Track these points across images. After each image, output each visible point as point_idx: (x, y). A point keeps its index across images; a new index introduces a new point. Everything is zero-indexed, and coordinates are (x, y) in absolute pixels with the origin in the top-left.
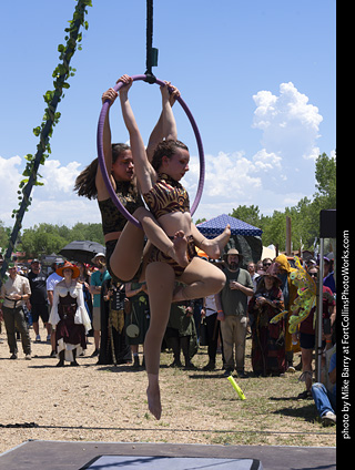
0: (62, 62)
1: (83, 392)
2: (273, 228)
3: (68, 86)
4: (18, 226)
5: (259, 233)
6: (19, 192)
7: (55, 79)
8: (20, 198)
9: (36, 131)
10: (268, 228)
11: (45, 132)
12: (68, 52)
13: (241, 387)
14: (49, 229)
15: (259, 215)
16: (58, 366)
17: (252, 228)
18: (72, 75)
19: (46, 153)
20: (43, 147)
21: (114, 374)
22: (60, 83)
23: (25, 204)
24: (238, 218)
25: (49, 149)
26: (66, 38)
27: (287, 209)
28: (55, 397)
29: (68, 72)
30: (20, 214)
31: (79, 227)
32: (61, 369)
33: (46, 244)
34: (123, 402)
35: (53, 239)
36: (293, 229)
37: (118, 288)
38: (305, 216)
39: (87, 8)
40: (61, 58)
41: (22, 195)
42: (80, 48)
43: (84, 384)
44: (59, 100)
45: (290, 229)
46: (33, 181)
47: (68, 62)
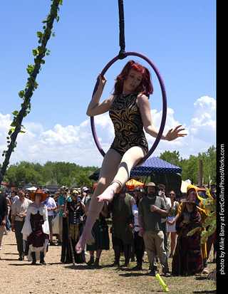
0: (40, 45)
1: (50, 283)
2: (189, 168)
3: (44, 62)
4: (6, 162)
5: (180, 171)
6: (8, 138)
7: (35, 57)
8: (8, 142)
9: (21, 94)
10: (185, 167)
11: (27, 95)
12: (45, 37)
13: (165, 282)
14: (27, 165)
15: (179, 158)
16: (32, 264)
17: (174, 167)
18: (48, 54)
19: (28, 110)
20: (26, 106)
21: (74, 270)
22: (39, 60)
23: (12, 146)
24: (164, 160)
25: (30, 107)
26: (44, 27)
27: (199, 154)
28: (30, 286)
29: (44, 52)
30: (8, 154)
31: (49, 164)
32: (35, 266)
33: (24, 176)
34: (79, 291)
35: (29, 172)
36: (204, 168)
37: (75, 209)
38: (212, 159)
39: (59, 6)
40: (39, 42)
41: (10, 140)
42: (54, 35)
43: (51, 278)
44: (38, 72)
45: (201, 168)
46: (18, 130)
47: (45, 45)
